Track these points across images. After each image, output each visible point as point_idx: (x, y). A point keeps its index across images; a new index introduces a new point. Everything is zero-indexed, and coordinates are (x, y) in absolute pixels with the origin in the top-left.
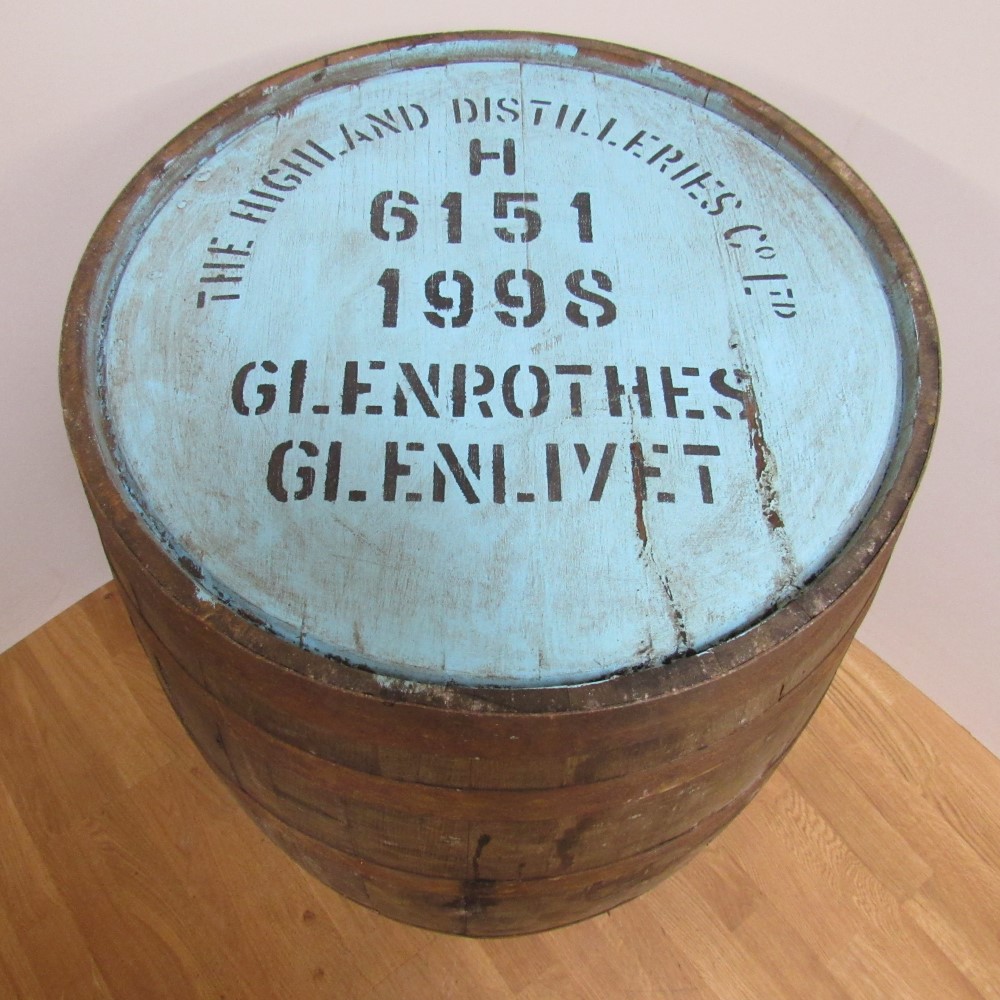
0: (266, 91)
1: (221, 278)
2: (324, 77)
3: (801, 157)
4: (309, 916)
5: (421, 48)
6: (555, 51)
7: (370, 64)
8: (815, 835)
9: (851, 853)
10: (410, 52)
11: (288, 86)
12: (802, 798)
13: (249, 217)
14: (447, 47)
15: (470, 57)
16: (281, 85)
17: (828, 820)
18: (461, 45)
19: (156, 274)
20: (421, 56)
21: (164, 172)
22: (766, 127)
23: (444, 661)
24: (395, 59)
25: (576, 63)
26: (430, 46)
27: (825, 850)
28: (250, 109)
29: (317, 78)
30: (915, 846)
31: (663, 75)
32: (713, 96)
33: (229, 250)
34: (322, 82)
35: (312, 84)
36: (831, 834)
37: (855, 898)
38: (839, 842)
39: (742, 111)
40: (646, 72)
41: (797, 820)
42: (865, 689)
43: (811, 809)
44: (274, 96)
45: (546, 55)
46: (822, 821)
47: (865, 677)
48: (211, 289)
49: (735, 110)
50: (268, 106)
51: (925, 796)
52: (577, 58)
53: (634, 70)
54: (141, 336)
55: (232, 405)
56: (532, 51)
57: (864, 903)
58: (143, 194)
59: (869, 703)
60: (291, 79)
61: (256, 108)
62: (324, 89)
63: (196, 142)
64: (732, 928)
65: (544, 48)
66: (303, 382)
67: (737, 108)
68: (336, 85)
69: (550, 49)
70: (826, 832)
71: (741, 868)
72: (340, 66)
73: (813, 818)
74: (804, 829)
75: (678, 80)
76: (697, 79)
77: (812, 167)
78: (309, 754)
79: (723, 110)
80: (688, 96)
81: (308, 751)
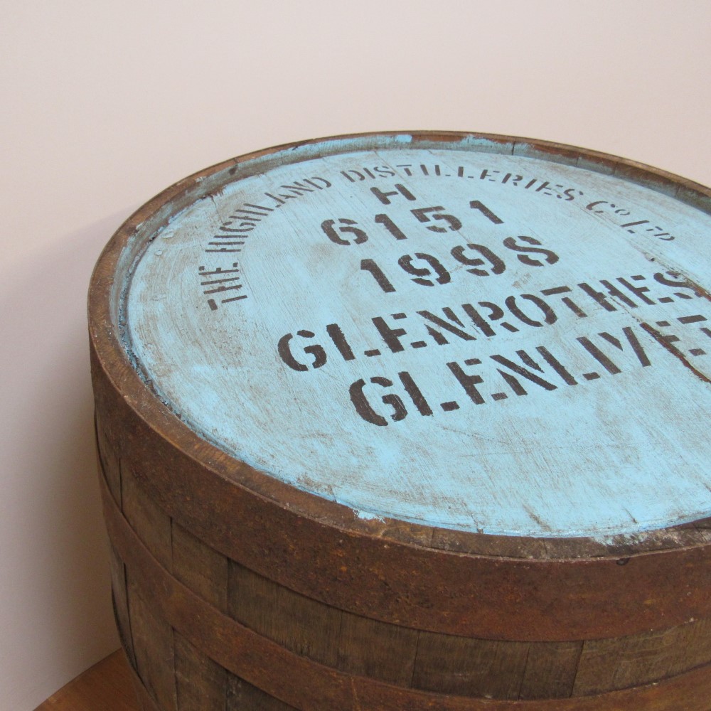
0: (198, 180)
1: (223, 289)
2: (237, 171)
3: (600, 166)
5: (301, 148)
6: (396, 140)
7: (268, 161)
10: (294, 151)
11: (213, 177)
13: (223, 250)
14: (320, 146)
15: (337, 152)
16: (208, 176)
18: (329, 144)
19: (160, 296)
20: (302, 154)
21: (137, 231)
22: (564, 155)
23: (630, 515)
24: (285, 157)
25: (412, 146)
26: (307, 146)
28: (189, 192)
29: (232, 171)
31: (478, 142)
32: (518, 146)
33: (219, 271)
34: (236, 175)
35: (229, 176)
39: (543, 151)
40: (464, 142)
44: (204, 184)
45: (389, 145)
48: (217, 298)
49: (537, 151)
50: (200, 191)
52: (413, 142)
53: (455, 143)
54: (168, 339)
55: (288, 367)
56: (380, 143)
58: (126, 246)
60: (214, 172)
61: (192, 192)
62: (237, 179)
63: (155, 213)
65: (388, 140)
66: (343, 338)
67: (539, 150)
68: (245, 176)
69: (392, 139)
72: (247, 163)
75: (489, 143)
76: (502, 139)
77: (610, 169)
78: (482, 701)
79: (528, 154)
80: (499, 152)
81: (481, 696)
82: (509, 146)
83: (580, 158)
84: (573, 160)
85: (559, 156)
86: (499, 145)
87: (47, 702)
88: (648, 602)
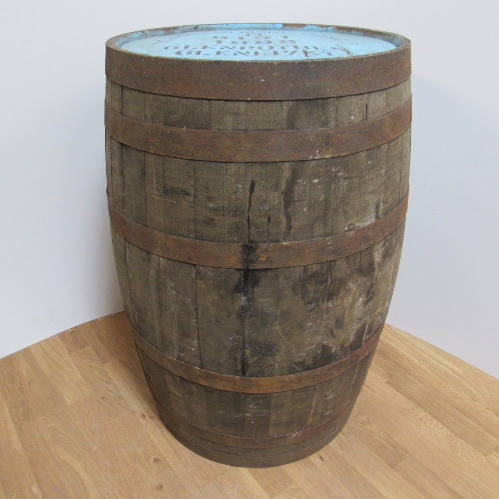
4: (156, 460)
5: (230, 25)
6: (275, 27)
7: (213, 28)
8: (432, 425)
9: (453, 434)
10: (226, 26)
11: (186, 28)
12: (422, 411)
17: (438, 419)
20: (230, 28)
24: (222, 28)
25: (282, 29)
26: (233, 25)
27: (439, 433)
28: (173, 30)
29: (195, 28)
30: (488, 430)
31: (312, 27)
32: (329, 28)
34: (197, 29)
36: (440, 425)
37: (459, 454)
38: (445, 429)
40: (306, 28)
41: (421, 419)
42: (447, 367)
43: (428, 415)
44: (181, 29)
45: (272, 29)
46: (435, 420)
47: (446, 362)
50: (178, 31)
51: (488, 409)
53: (302, 28)
56: (267, 28)
57: (465, 456)
59: (450, 372)
64: (392, 467)
65: (271, 27)
67: (337, 29)
69: (273, 27)
70: (437, 425)
71: (394, 440)
73: (430, 418)
74: (425, 423)
76: (322, 26)
77: (363, 34)
78: (183, 129)
79: (333, 31)
80: (321, 31)
81: (183, 127)
82: (325, 28)
83: (353, 31)
84: (350, 32)
85: (344, 31)
86: (321, 29)
87: (97, 319)
88: (230, 85)
